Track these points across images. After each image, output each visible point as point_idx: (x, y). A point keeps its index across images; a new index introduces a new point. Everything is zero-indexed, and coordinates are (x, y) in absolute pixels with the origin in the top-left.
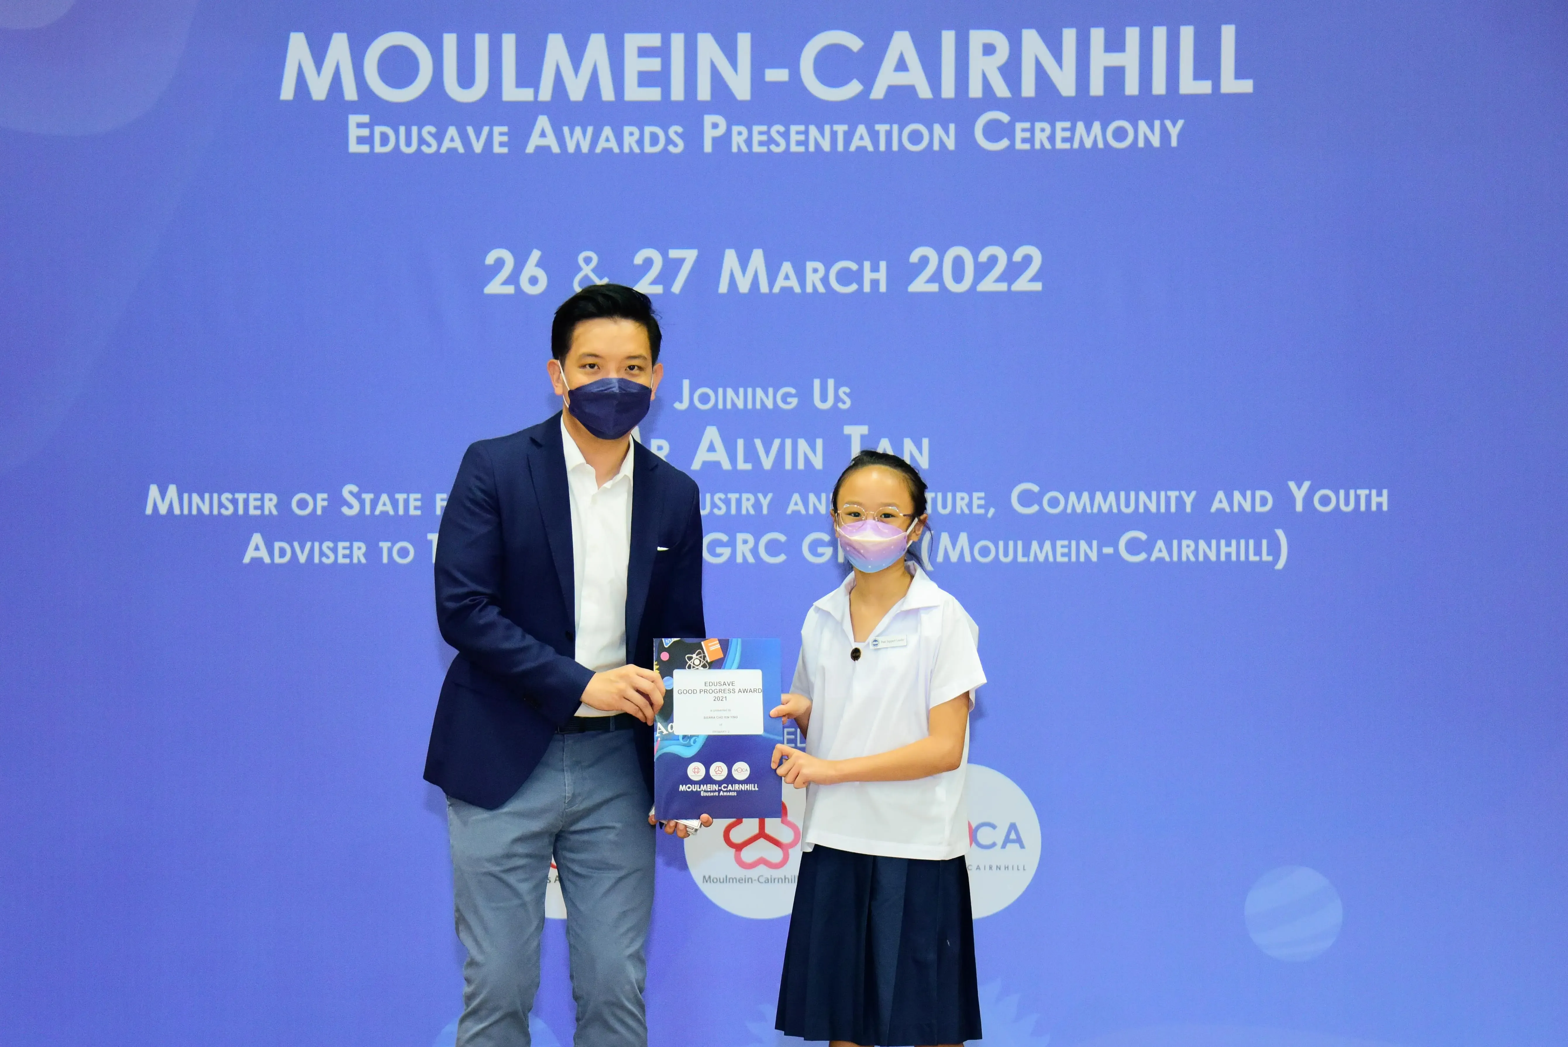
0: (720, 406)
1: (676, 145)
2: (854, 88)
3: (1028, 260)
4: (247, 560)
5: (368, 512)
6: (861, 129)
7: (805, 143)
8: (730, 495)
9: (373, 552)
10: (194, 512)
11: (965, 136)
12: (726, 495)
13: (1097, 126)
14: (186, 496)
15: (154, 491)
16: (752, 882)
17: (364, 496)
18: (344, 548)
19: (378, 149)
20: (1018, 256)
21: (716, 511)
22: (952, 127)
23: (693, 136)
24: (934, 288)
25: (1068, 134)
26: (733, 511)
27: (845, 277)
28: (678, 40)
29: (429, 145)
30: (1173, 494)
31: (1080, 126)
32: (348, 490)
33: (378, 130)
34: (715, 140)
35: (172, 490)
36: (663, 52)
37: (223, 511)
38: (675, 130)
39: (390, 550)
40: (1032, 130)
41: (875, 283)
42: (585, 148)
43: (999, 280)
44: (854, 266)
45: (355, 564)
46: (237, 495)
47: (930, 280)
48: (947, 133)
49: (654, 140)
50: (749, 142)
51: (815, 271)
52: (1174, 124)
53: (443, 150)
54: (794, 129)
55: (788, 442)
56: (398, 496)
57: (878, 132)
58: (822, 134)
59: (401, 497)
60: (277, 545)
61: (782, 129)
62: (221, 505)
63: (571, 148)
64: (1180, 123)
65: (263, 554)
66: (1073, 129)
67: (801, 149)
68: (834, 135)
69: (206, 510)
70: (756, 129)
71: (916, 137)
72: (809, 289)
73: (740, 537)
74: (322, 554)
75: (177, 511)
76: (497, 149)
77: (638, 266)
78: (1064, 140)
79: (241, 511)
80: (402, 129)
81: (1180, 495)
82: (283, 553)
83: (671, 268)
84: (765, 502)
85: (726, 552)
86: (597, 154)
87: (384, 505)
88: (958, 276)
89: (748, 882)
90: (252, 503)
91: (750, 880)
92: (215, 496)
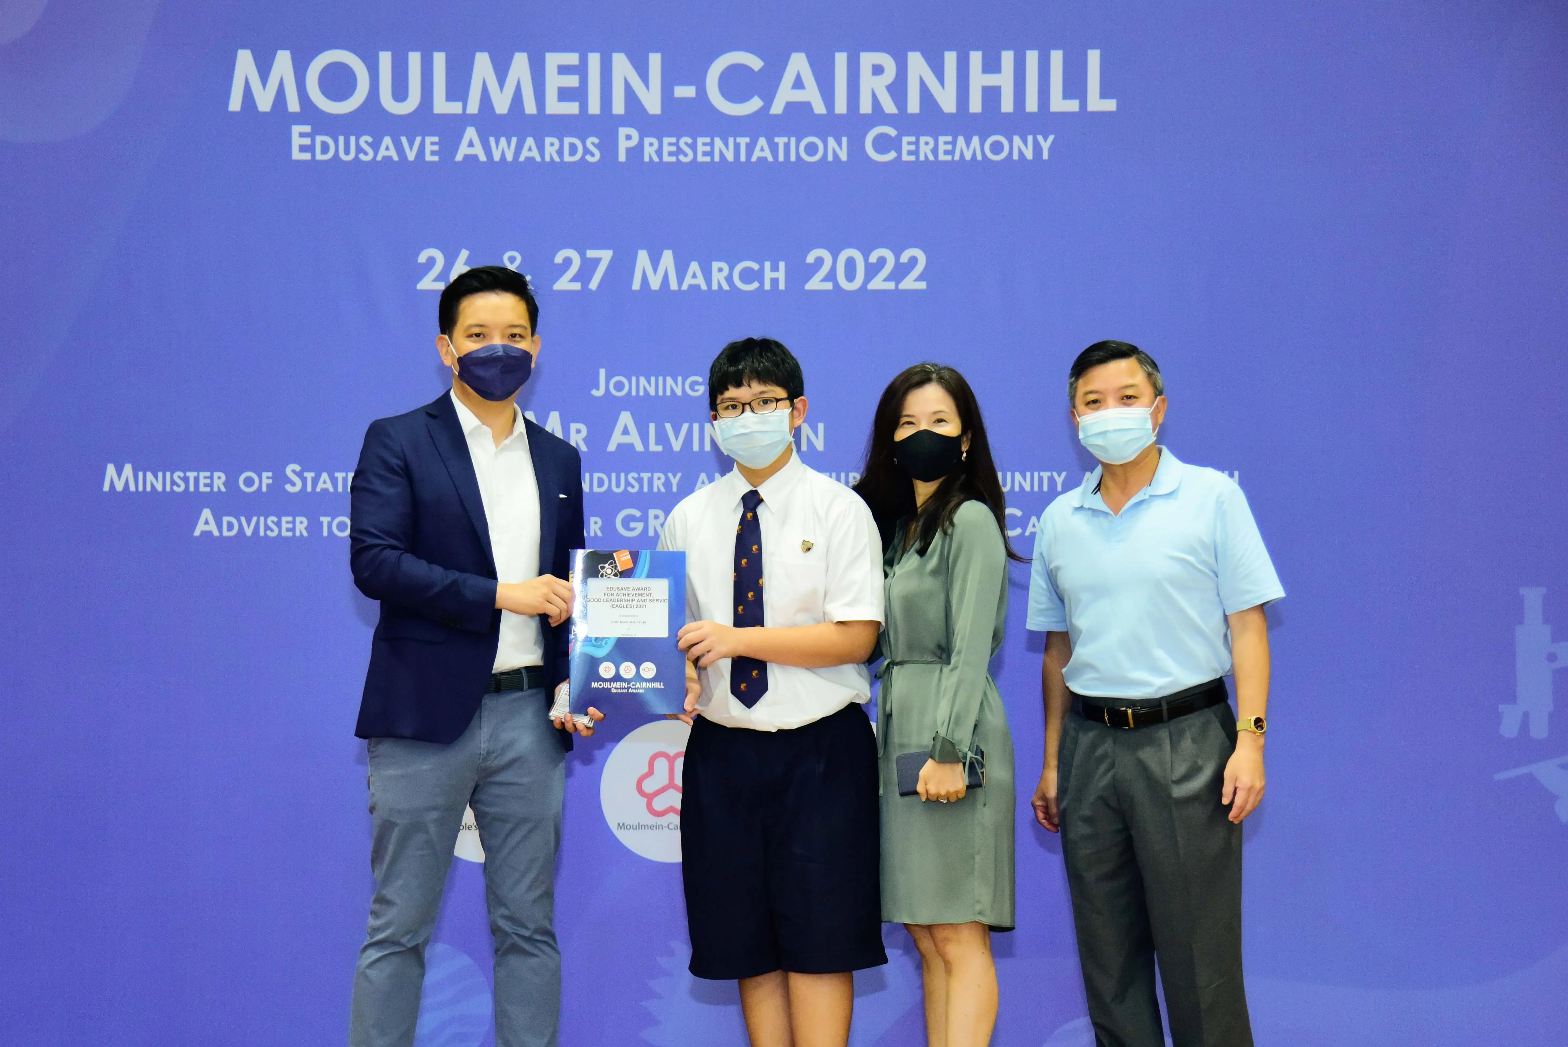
0: (634, 393)
1: (593, 155)
2: (755, 104)
3: (913, 261)
4: (197, 533)
5: (309, 489)
6: (762, 141)
7: (711, 154)
8: (642, 475)
9: (314, 527)
10: (149, 489)
11: (856, 148)
12: (639, 474)
13: (976, 140)
14: (141, 474)
15: (111, 469)
16: (662, 829)
17: (306, 474)
18: (287, 522)
19: (319, 157)
20: (905, 258)
21: (630, 489)
22: (844, 140)
23: (609, 146)
24: (829, 286)
25: (949, 147)
26: (646, 489)
27: (747, 276)
28: (594, 60)
29: (366, 154)
30: (1046, 475)
31: (961, 140)
32: (291, 469)
33: (319, 139)
34: (629, 150)
35: (128, 469)
36: (581, 70)
37: (175, 488)
38: (592, 140)
39: (330, 525)
40: (917, 143)
41: (775, 282)
42: (509, 157)
43: (886, 280)
44: (755, 266)
45: (298, 537)
46: (188, 474)
47: (825, 279)
48: (840, 145)
49: (573, 149)
50: (659, 152)
51: (720, 270)
52: (1046, 139)
53: (379, 158)
54: (700, 141)
55: (696, 426)
56: (336, 474)
57: (777, 144)
58: (726, 145)
59: (340, 476)
60: (226, 519)
61: (689, 141)
62: (173, 483)
63: (497, 157)
64: (1051, 138)
65: (213, 528)
66: (954, 143)
67: (707, 159)
68: (737, 147)
69: (159, 488)
70: (666, 140)
71: (811, 149)
72: (715, 287)
73: (652, 513)
74: (267, 528)
75: (132, 488)
76: (429, 158)
77: (558, 265)
78: (946, 152)
79: (192, 489)
80: (341, 139)
81: (1052, 474)
82: (230, 527)
83: (589, 266)
84: (675, 481)
85: (639, 526)
86: (521, 163)
87: (325, 483)
88: (850, 276)
89: (659, 829)
90: (202, 481)
91: (661, 827)
92: (168, 474)
